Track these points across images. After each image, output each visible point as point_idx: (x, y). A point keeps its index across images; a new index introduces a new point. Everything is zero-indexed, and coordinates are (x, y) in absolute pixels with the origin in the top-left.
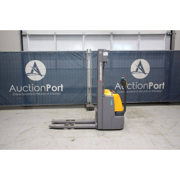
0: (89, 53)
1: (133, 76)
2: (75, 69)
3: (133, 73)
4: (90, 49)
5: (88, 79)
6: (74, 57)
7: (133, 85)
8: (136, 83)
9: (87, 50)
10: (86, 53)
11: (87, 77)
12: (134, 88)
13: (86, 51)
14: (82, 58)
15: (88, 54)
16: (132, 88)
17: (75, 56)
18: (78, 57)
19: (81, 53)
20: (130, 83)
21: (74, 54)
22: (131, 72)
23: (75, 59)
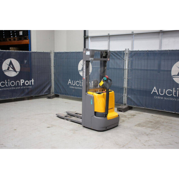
0: (127, 53)
1: (174, 81)
2: (114, 68)
3: (174, 77)
4: (128, 49)
5: (124, 79)
6: (114, 57)
7: (174, 91)
8: (177, 90)
9: (126, 49)
10: (125, 53)
11: (124, 77)
12: (175, 95)
13: (124, 51)
14: (120, 58)
15: (125, 54)
16: (172, 94)
17: (114, 55)
18: (117, 57)
19: (120, 53)
20: (170, 89)
21: (114, 54)
22: (172, 75)
23: (114, 59)
